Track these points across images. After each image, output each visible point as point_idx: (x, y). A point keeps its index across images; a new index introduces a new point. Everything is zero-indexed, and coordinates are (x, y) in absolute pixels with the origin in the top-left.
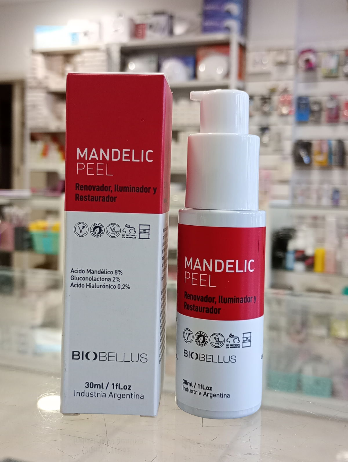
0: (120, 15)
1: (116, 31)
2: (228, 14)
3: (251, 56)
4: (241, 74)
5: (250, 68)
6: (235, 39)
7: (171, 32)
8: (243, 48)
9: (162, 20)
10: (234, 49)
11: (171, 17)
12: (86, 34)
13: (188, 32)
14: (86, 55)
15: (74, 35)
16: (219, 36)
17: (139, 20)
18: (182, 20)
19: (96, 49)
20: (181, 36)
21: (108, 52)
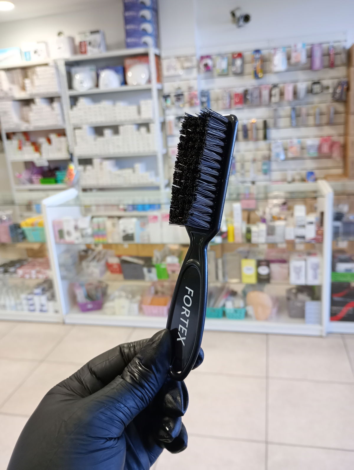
1: (59, 48)
2: (144, 32)
3: (165, 63)
4: (159, 78)
5: (165, 73)
6: (152, 51)
8: (158, 57)
10: (152, 58)
12: (36, 52)
14: (39, 69)
15: (26, 53)
19: (46, 65)
21: (57, 68)
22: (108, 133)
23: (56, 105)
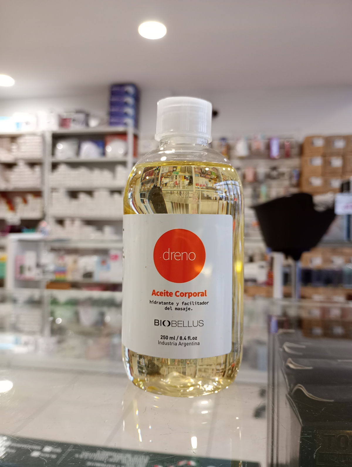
0: (52, 112)
1: (49, 122)
4: (135, 154)
5: (141, 150)
6: (131, 131)
7: (87, 124)
8: (136, 137)
9: (81, 116)
10: (130, 138)
11: (87, 116)
12: (27, 123)
13: (100, 125)
14: (27, 138)
15: (18, 125)
16: (120, 129)
17: (65, 115)
18: (95, 117)
19: (34, 134)
20: (94, 127)
21: (43, 136)
22: (83, 197)
23: (37, 169)
